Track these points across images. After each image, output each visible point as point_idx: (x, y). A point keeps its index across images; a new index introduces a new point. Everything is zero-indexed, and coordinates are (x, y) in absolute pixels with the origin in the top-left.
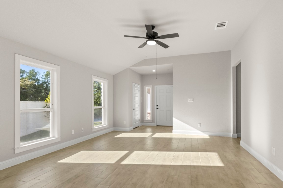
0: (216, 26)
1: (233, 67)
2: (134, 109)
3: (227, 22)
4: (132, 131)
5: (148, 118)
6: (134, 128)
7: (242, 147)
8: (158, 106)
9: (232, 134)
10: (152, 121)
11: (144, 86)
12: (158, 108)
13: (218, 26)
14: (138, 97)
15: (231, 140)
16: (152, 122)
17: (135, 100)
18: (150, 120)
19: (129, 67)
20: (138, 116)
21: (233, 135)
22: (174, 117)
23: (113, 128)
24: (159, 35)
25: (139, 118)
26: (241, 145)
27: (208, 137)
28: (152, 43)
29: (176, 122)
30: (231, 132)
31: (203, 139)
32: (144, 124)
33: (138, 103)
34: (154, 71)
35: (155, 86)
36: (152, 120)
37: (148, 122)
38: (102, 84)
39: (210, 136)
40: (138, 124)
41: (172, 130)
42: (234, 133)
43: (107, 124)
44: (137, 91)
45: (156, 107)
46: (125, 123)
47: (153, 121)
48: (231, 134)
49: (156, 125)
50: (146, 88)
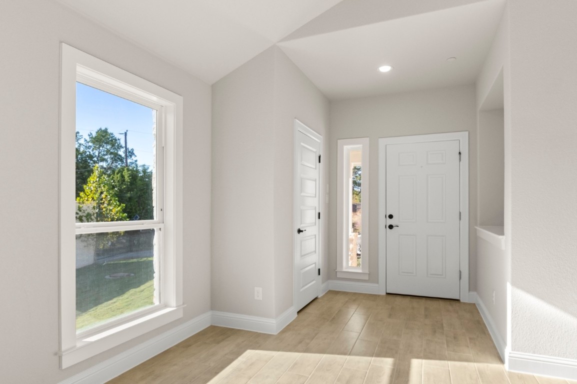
2: (299, 231)
5: (350, 263)
6: (299, 313)
8: (391, 217)
10: (369, 274)
12: (391, 227)
14: (315, 180)
16: (367, 278)
17: (302, 194)
18: (360, 272)
23: (210, 313)
32: (335, 285)
33: (317, 205)
34: (385, 69)
35: (382, 142)
36: (367, 271)
37: (351, 277)
40: (314, 288)
44: (313, 158)
45: (383, 222)
46: (259, 293)
47: (372, 276)
49: (385, 294)
50: (345, 147)
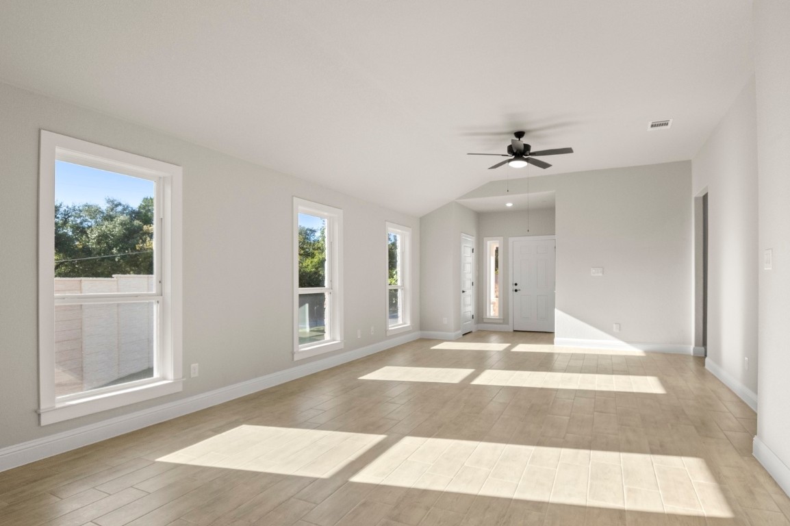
0: (650, 125)
1: (696, 199)
2: (463, 292)
3: (671, 121)
4: (459, 339)
5: (493, 312)
6: (463, 335)
7: (708, 371)
8: (516, 284)
9: (692, 346)
10: (503, 319)
11: (485, 238)
12: (516, 291)
13: (652, 126)
15: (692, 359)
16: (501, 321)
17: (465, 272)
18: (498, 318)
19: (457, 199)
20: (469, 309)
21: (694, 349)
22: (557, 309)
23: (419, 332)
24: (531, 151)
25: (473, 313)
26: (706, 367)
27: (643, 354)
28: (519, 164)
29: (562, 320)
30: (691, 344)
31: (625, 356)
32: (482, 326)
33: (471, 277)
34: (509, 205)
35: (511, 240)
36: (502, 317)
37: (493, 322)
38: (399, 238)
39: (646, 352)
40: (470, 325)
41: (553, 337)
42: (697, 345)
43: (408, 324)
44: (469, 250)
45: (511, 287)
46: (445, 321)
47: (505, 319)
48: (691, 348)
49: (512, 330)
50: (488, 242)
